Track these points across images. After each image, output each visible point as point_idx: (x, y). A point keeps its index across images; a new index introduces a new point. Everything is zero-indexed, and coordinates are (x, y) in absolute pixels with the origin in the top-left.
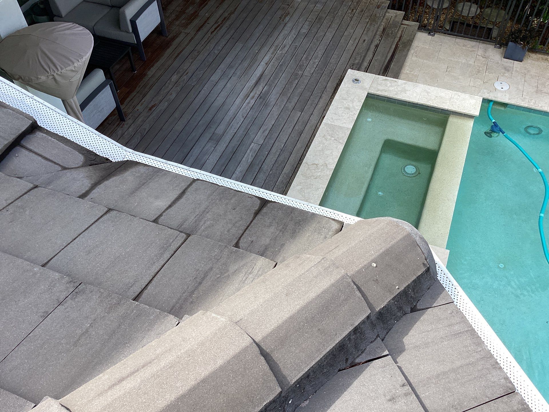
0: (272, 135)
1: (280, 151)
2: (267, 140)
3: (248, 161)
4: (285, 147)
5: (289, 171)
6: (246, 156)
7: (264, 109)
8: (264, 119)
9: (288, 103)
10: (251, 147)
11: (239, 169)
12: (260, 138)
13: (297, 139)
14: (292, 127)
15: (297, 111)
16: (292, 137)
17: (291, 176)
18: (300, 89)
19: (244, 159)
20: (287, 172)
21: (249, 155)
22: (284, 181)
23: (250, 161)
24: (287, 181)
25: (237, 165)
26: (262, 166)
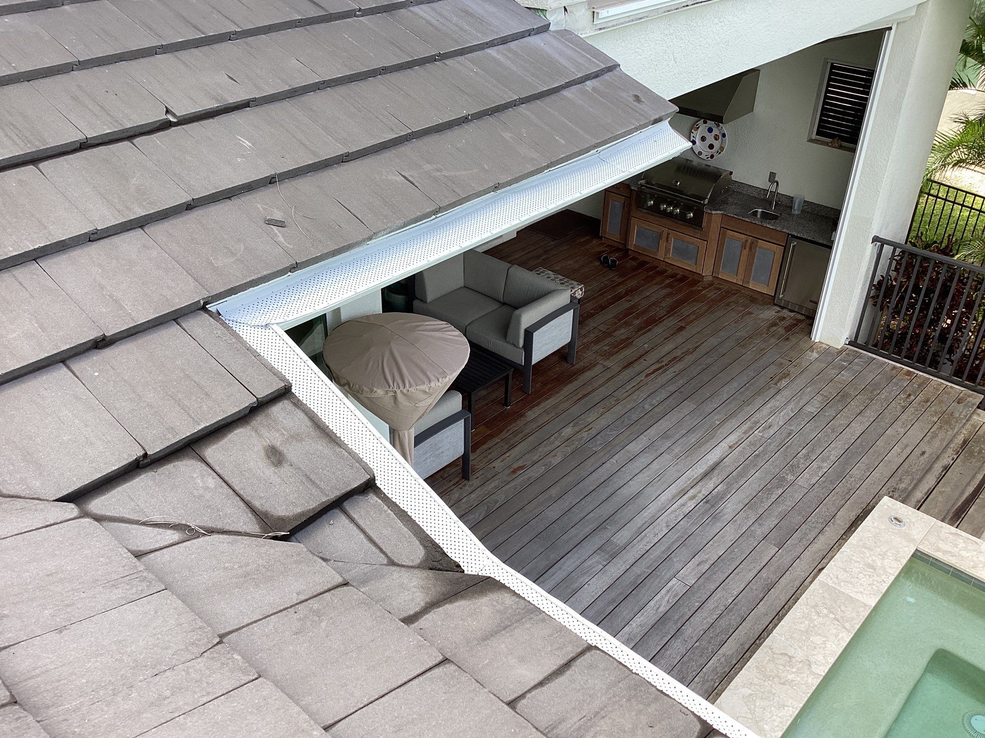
0: (714, 574)
1: (723, 608)
2: (701, 580)
3: (658, 608)
4: (736, 605)
5: (733, 653)
6: (657, 598)
7: (707, 524)
8: (705, 542)
9: (756, 524)
10: (670, 584)
11: (638, 620)
12: (690, 573)
13: (761, 596)
14: (755, 572)
15: (772, 544)
16: (752, 589)
17: (735, 662)
18: (784, 507)
19: (652, 603)
20: (730, 653)
21: (662, 598)
22: (718, 669)
23: (662, 609)
24: (725, 672)
25: (636, 609)
26: (683, 628)
